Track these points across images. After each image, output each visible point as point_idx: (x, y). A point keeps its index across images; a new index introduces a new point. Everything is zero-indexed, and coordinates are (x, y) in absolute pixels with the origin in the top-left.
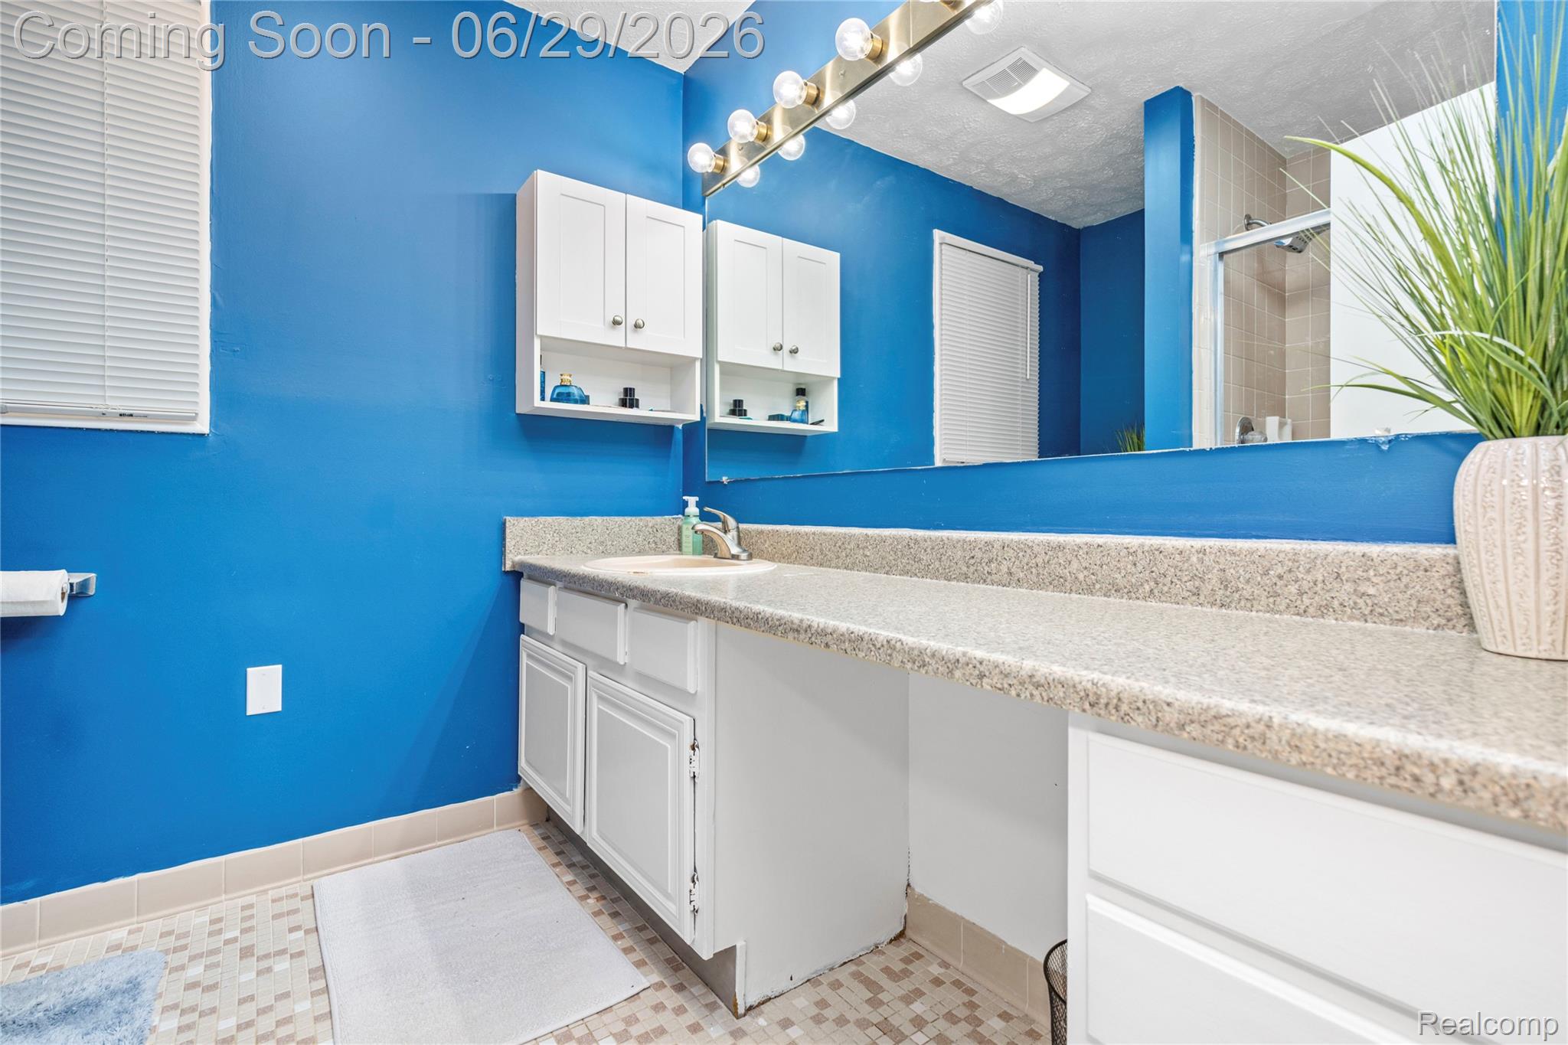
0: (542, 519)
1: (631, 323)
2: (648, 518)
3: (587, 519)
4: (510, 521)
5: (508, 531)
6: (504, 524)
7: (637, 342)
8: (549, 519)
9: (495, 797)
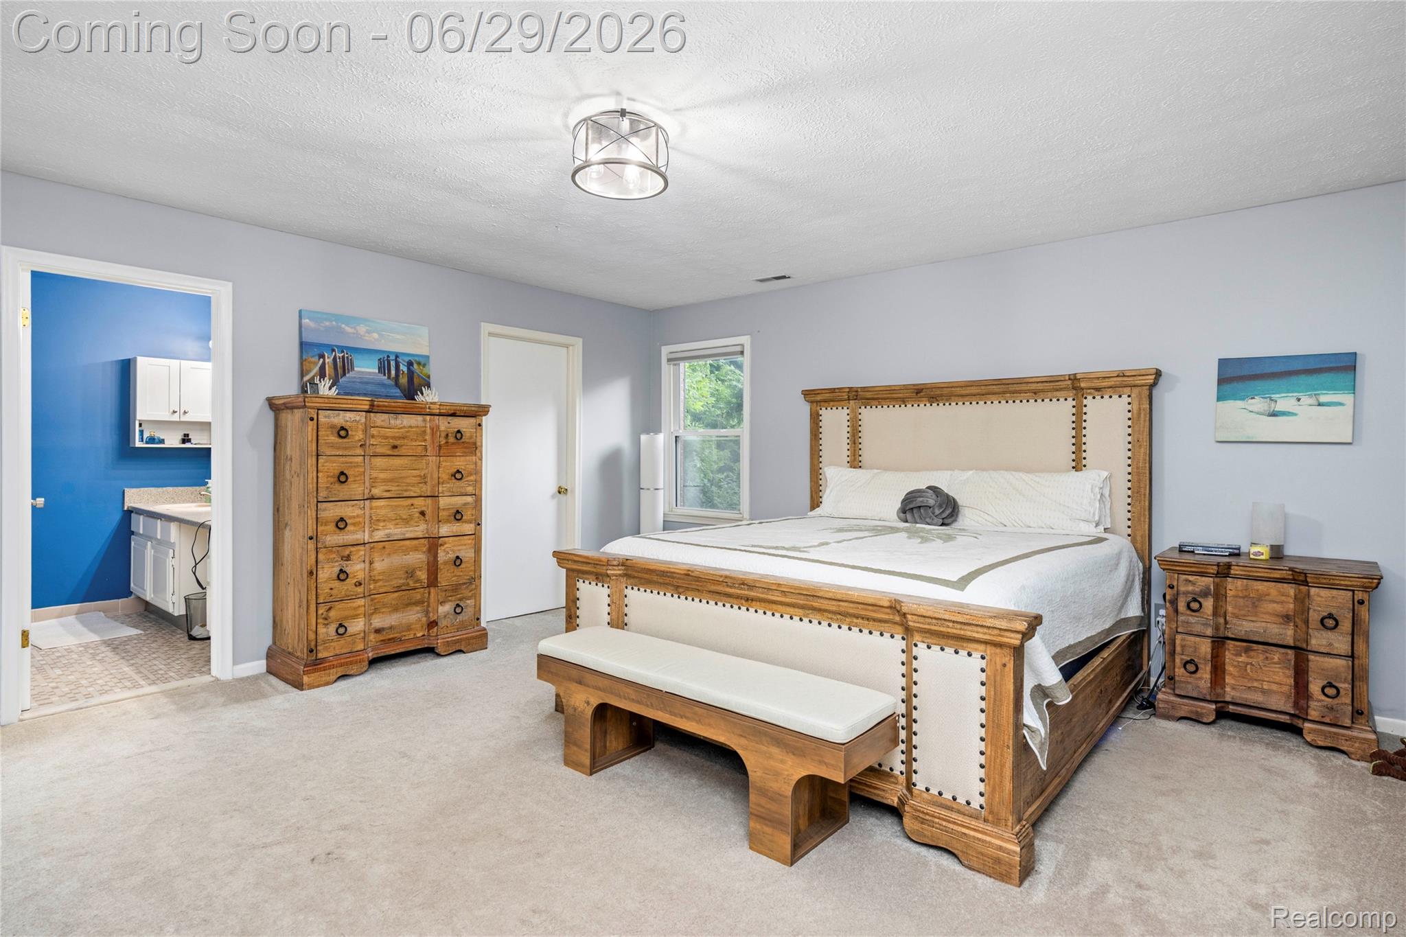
0: (142, 489)
1: (182, 411)
2: (197, 487)
3: (164, 489)
4: (127, 490)
5: (125, 494)
6: (124, 491)
7: (184, 419)
8: (146, 489)
9: (120, 600)
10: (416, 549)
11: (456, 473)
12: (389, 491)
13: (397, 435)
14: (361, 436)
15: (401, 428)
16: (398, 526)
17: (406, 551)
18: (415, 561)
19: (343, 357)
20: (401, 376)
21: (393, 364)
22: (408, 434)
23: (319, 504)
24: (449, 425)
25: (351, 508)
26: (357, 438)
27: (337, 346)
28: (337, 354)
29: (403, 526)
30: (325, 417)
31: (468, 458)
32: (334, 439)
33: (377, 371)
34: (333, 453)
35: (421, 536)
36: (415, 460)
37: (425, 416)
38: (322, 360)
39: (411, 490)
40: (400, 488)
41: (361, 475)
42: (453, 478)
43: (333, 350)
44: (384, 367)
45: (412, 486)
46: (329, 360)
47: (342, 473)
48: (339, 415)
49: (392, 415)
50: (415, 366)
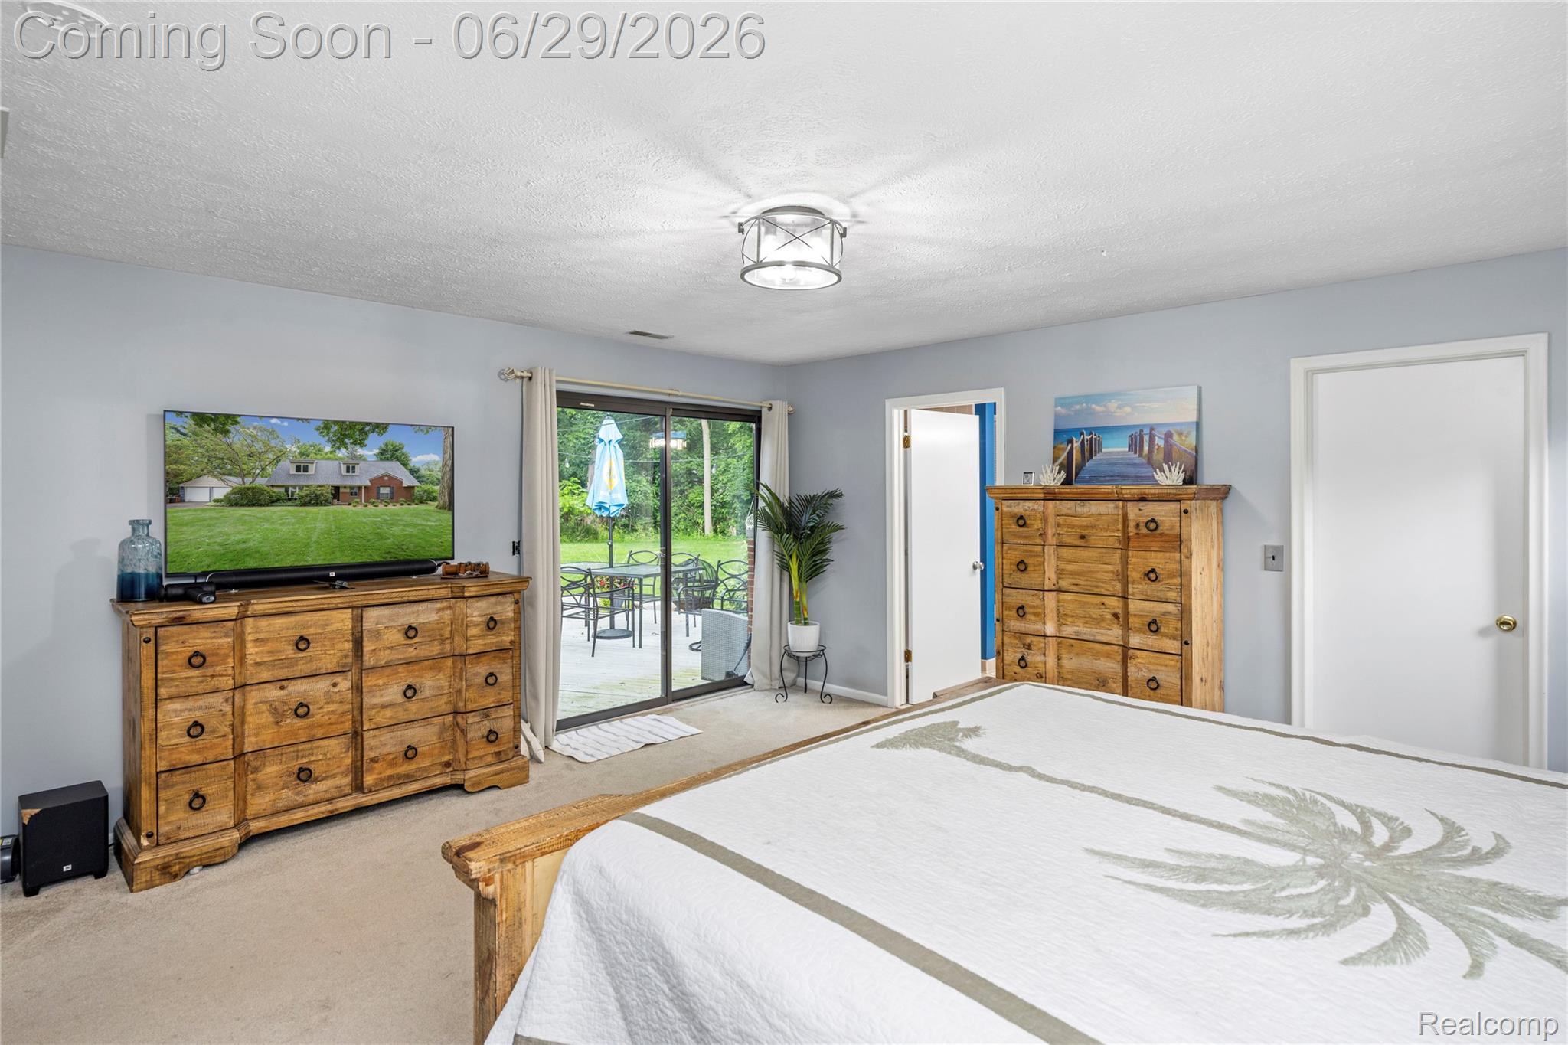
10: (1108, 656)
11: (1150, 572)
12: (1077, 585)
13: (1085, 524)
14: (1040, 526)
15: (1089, 516)
16: (1087, 625)
17: (1097, 655)
18: (1107, 670)
19: (1091, 439)
20: (1156, 452)
21: (1146, 438)
22: (1097, 523)
23: (1004, 589)
24: (1141, 512)
25: (1031, 598)
26: (1036, 527)
27: (1085, 429)
28: (1085, 437)
29: (1093, 626)
30: (1008, 507)
31: (1168, 554)
32: (1014, 527)
33: (1127, 449)
34: (1015, 541)
35: (1115, 643)
36: (1106, 553)
37: (1117, 502)
38: (1070, 445)
39: (1102, 587)
40: (1089, 583)
41: (1040, 565)
42: (1146, 578)
43: (1082, 434)
44: (1134, 444)
45: (1103, 582)
46: (1076, 445)
47: (1022, 562)
48: (1018, 504)
49: (1079, 502)
50: (1176, 437)
